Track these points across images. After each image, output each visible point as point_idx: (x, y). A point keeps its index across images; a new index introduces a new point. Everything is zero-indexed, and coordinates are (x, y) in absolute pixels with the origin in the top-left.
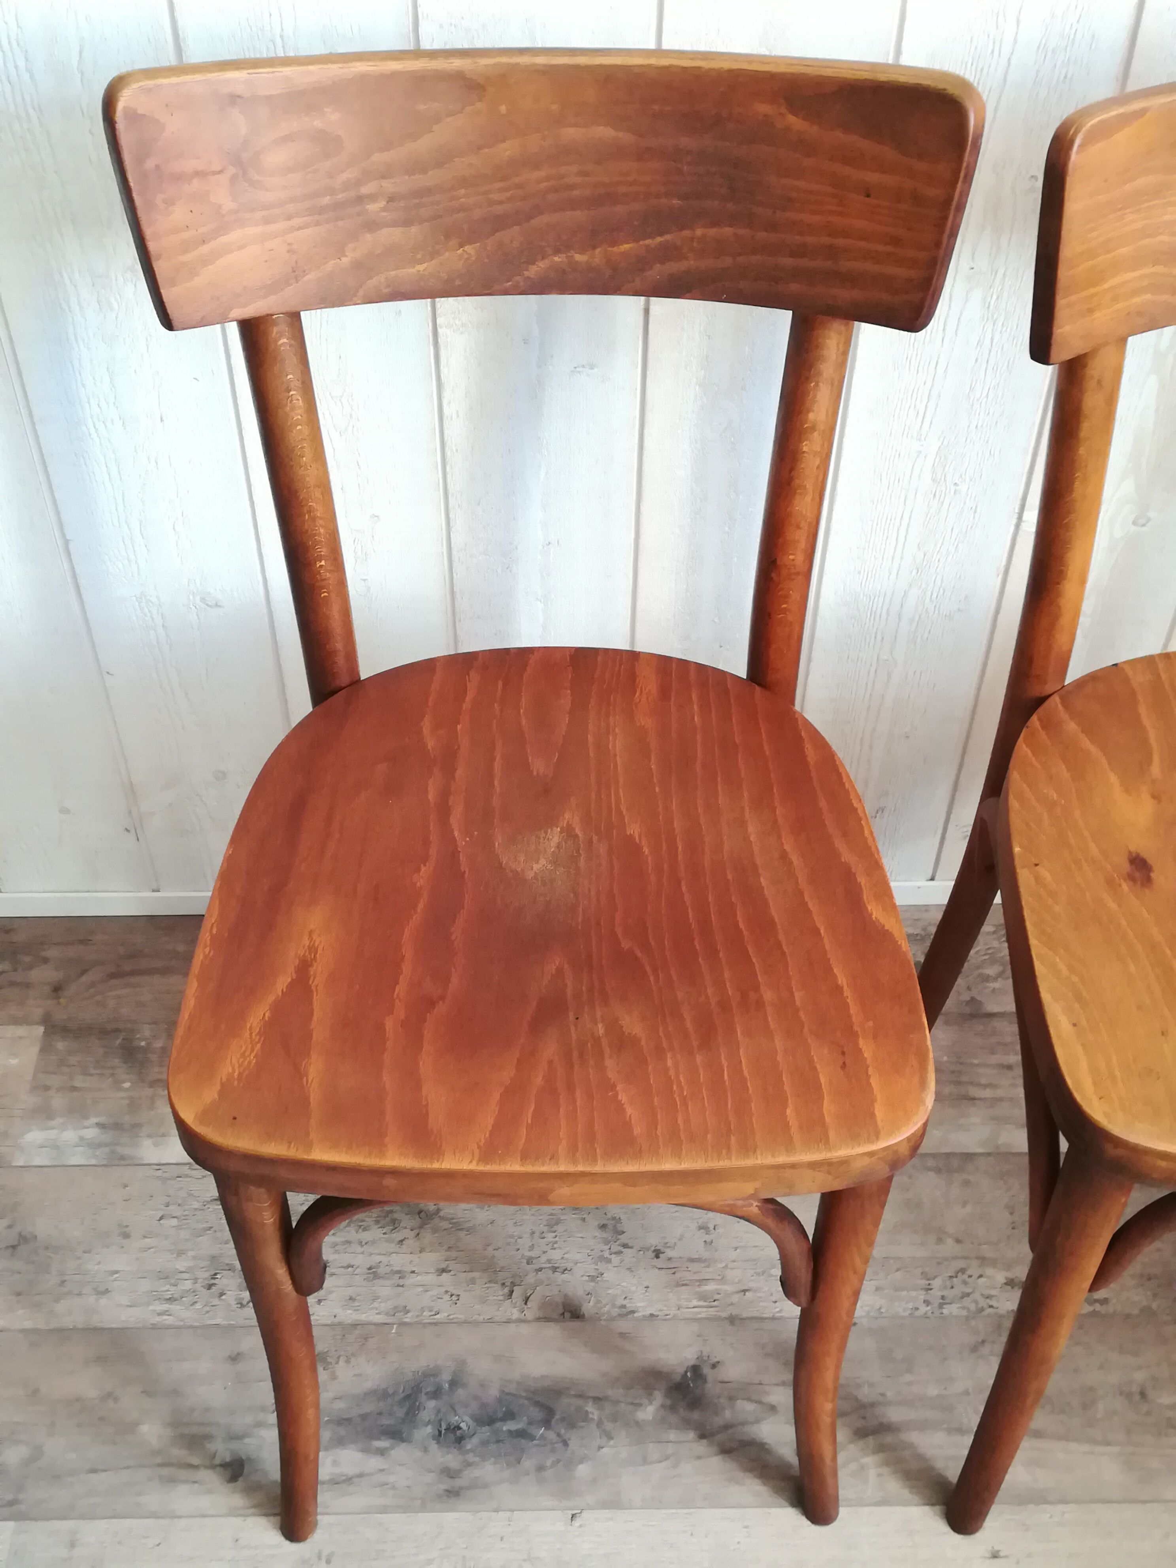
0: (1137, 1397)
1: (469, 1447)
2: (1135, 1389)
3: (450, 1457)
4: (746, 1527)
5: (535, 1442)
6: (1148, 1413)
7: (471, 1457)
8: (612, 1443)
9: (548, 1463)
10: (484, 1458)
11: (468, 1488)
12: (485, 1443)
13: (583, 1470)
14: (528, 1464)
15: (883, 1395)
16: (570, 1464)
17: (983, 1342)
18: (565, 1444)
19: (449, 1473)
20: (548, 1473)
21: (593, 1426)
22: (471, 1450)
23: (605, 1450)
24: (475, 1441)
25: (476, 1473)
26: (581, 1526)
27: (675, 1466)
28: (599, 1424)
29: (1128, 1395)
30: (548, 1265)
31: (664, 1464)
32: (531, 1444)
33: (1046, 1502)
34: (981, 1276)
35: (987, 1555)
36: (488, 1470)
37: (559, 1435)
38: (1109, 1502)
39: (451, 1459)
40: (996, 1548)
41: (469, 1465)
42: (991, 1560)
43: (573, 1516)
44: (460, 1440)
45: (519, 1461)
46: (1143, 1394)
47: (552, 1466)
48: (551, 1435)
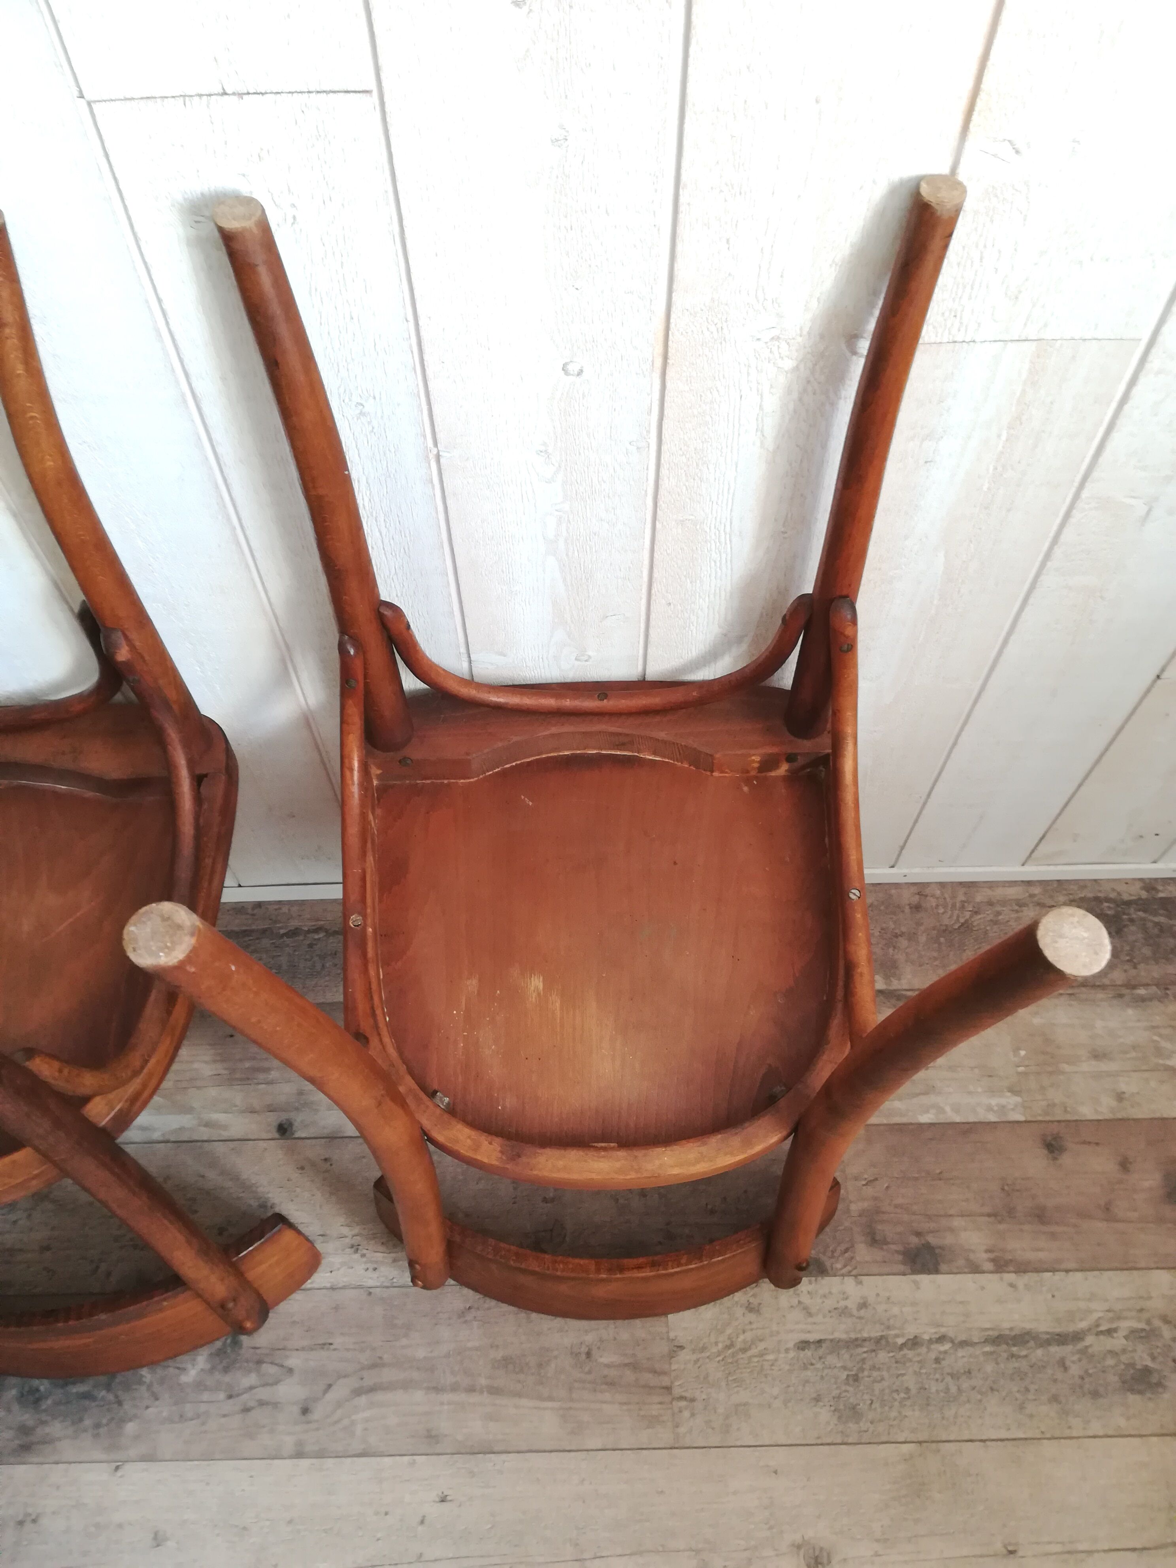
0: (584, 1356)
1: (44, 1407)
2: (584, 1349)
3: (27, 1416)
4: (251, 1477)
5: (97, 1403)
6: (590, 1372)
7: (44, 1417)
8: (157, 1403)
9: (104, 1421)
10: (54, 1417)
11: (38, 1443)
12: (58, 1403)
13: (130, 1428)
14: (88, 1422)
15: (380, 1358)
16: (123, 1421)
17: (470, 1308)
18: (120, 1403)
19: (24, 1430)
20: (102, 1430)
21: (143, 1388)
22: (45, 1411)
23: (150, 1410)
24: (49, 1402)
25: (47, 1430)
26: (121, 1477)
27: (203, 1424)
28: (150, 1387)
30: (131, 1243)
32: (93, 1404)
35: (437, 1499)
36: (56, 1428)
37: (117, 1397)
39: (27, 1417)
40: (445, 1493)
41: (44, 1423)
42: (439, 1504)
43: (117, 1468)
44: (37, 1401)
45: (81, 1420)
46: (589, 1354)
47: (107, 1425)
48: (111, 1397)
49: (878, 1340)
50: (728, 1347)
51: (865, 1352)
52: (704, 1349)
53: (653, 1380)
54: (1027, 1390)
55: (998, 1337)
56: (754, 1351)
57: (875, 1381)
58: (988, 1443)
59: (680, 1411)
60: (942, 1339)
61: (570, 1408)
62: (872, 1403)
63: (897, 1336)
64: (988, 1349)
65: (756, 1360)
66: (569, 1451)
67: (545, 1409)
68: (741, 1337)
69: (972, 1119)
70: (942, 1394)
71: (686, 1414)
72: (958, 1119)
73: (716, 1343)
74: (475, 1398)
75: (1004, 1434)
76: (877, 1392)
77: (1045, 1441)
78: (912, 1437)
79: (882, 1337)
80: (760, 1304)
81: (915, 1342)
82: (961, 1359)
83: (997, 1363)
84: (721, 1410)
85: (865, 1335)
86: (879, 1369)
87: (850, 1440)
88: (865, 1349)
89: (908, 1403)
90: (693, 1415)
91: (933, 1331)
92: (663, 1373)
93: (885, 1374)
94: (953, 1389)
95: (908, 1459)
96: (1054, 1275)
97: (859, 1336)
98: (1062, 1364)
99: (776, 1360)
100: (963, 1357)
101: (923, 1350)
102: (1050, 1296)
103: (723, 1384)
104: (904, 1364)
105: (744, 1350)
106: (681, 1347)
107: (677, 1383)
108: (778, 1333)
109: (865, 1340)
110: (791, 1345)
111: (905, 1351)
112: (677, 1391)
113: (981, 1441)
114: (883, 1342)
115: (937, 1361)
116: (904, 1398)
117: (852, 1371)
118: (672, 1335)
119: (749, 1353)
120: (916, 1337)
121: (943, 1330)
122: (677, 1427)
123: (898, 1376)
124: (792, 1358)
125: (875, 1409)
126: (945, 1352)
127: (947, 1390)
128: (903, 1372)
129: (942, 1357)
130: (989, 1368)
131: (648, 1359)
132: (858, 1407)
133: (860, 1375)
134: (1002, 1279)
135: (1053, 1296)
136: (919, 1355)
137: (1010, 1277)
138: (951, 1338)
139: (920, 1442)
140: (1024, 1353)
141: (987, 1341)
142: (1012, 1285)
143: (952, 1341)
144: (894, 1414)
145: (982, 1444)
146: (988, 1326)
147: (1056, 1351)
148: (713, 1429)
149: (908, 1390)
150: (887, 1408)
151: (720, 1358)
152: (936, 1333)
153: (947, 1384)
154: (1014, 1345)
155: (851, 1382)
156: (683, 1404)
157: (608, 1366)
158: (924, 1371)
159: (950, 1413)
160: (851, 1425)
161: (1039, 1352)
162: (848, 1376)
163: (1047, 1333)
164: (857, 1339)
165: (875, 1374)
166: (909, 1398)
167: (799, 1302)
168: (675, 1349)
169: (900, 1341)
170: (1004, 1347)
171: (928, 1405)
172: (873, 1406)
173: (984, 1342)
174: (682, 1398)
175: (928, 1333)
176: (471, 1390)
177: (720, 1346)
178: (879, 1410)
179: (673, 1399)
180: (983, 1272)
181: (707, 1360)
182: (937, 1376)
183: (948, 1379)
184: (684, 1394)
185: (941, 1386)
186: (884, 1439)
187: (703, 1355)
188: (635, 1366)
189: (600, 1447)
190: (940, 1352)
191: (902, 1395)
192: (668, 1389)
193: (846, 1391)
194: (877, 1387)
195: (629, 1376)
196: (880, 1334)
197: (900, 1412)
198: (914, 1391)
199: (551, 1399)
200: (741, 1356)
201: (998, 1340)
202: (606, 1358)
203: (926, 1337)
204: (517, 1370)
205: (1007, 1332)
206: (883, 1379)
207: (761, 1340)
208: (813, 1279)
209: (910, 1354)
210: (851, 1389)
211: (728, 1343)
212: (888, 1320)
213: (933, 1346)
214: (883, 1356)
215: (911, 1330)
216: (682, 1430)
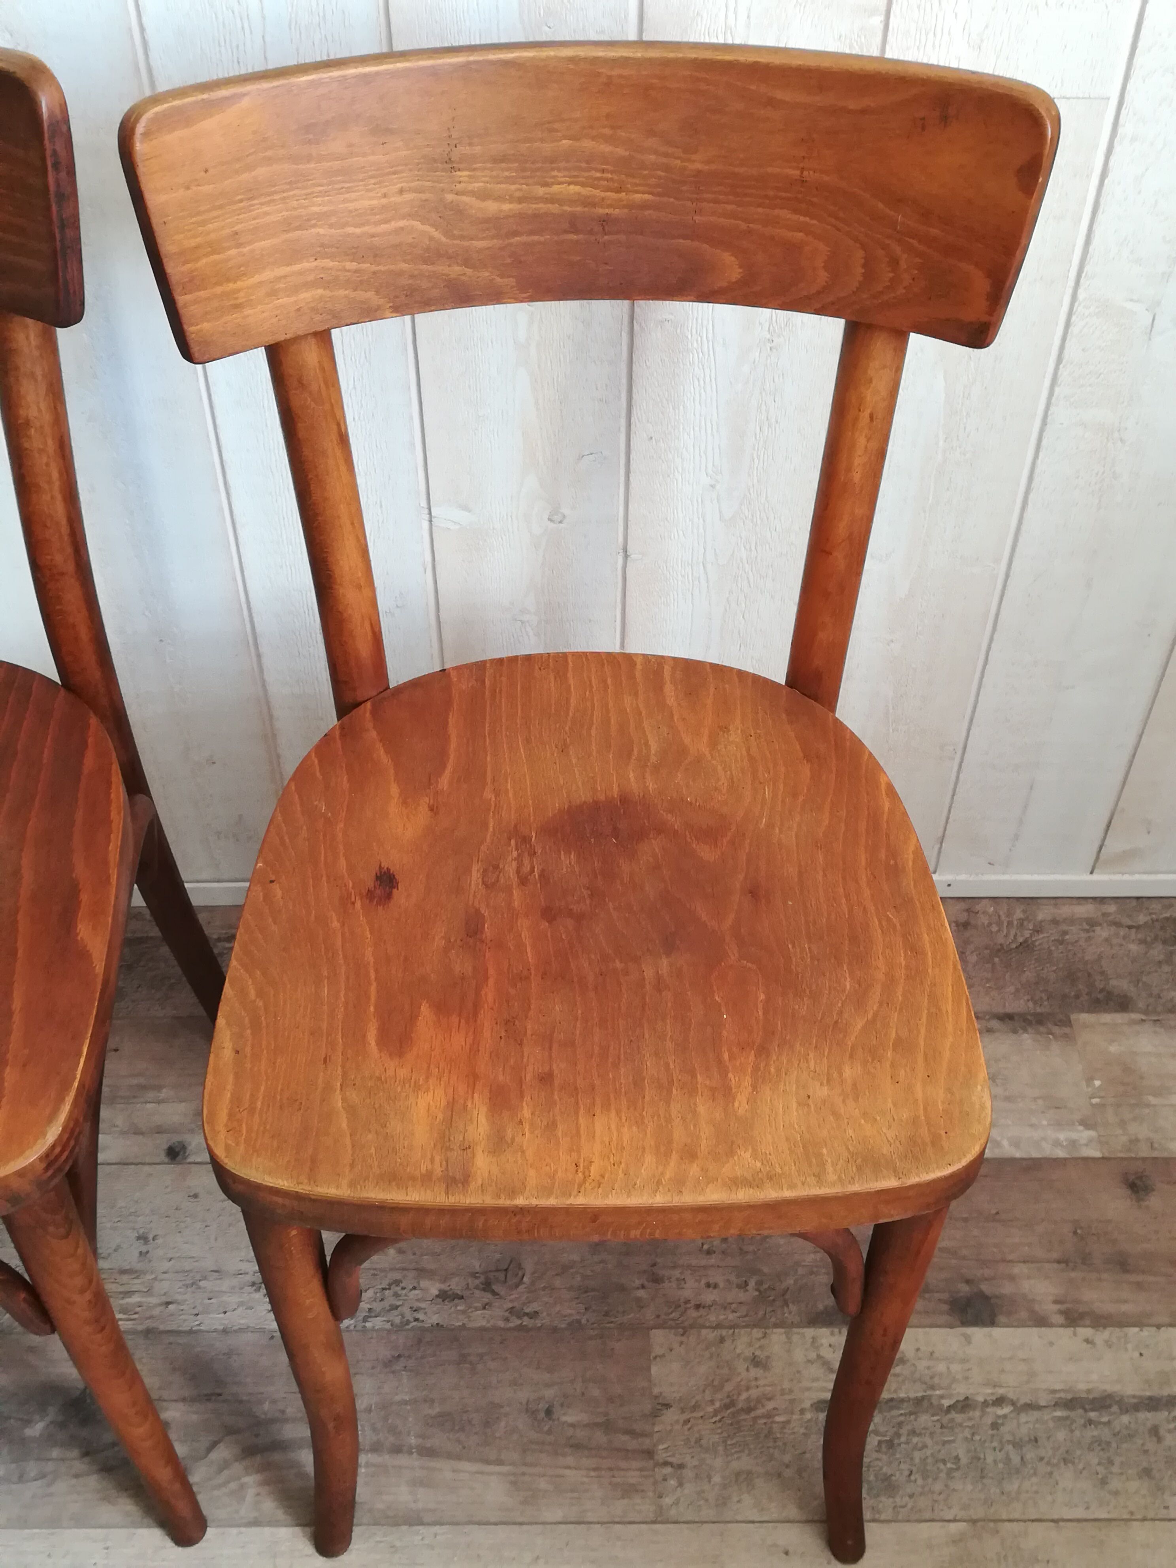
0: (542, 1415)
2: (543, 1406)
4: (107, 1548)
6: (549, 1432)
15: (283, 1412)
17: (399, 1356)
27: (49, 1485)
29: (533, 1413)
31: (39, 1483)
33: (422, 1523)
34: (414, 1288)
38: (488, 1523)
46: (549, 1412)
49: (919, 1401)
50: (727, 1407)
51: (901, 1414)
52: (695, 1408)
53: (632, 1444)
54: (1111, 1462)
55: (1071, 1400)
56: (759, 1412)
57: (915, 1448)
58: (1061, 1524)
59: (665, 1480)
60: (1000, 1401)
61: (524, 1474)
62: (910, 1475)
63: (942, 1397)
64: (1058, 1413)
65: (763, 1421)
66: (521, 1524)
67: (491, 1474)
68: (744, 1396)
69: (1035, 1154)
70: (1001, 1465)
71: (673, 1482)
72: (1018, 1155)
73: (712, 1402)
74: (403, 1460)
75: (1080, 1513)
76: (917, 1461)
77: (1135, 1523)
78: (961, 1514)
79: (923, 1398)
80: (768, 1357)
81: (965, 1405)
82: (1026, 1423)
83: (1072, 1431)
84: (717, 1479)
85: (902, 1395)
86: (920, 1435)
87: (883, 1517)
88: (902, 1412)
89: (956, 1474)
90: (681, 1485)
91: (989, 1391)
92: (644, 1435)
93: (928, 1441)
94: (1016, 1459)
95: (957, 1540)
96: (1141, 1330)
97: (894, 1396)
98: (1155, 1431)
99: (788, 1422)
100: (1027, 1422)
101: (977, 1413)
102: (1137, 1354)
103: (721, 1448)
104: (952, 1428)
105: (749, 1410)
106: (668, 1406)
107: (661, 1447)
108: (791, 1391)
109: (902, 1400)
110: (807, 1404)
111: (953, 1415)
112: (661, 1456)
113: (1053, 1521)
114: (925, 1403)
115: (995, 1426)
116: (952, 1469)
117: (885, 1436)
118: (656, 1391)
119: (753, 1414)
120: (967, 1398)
121: (1001, 1391)
122: (660, 1497)
123: (944, 1443)
124: (809, 1421)
125: (915, 1481)
126: (1005, 1416)
127: (1008, 1460)
128: (952, 1438)
129: (1000, 1421)
130: (1061, 1435)
131: (624, 1418)
132: (893, 1478)
133: (896, 1441)
134: (1075, 1334)
135: (1141, 1354)
136: (970, 1419)
137: (1085, 1332)
138: (1012, 1400)
139: (974, 1522)
140: (1105, 1419)
141: (1056, 1405)
142: (1087, 1341)
143: (1013, 1403)
144: (938, 1487)
145: (1052, 1524)
146: (1058, 1387)
147: (1147, 1418)
148: (707, 1500)
149: (957, 1458)
150: (930, 1480)
151: (718, 1418)
152: (992, 1394)
153: (1007, 1454)
154: (1092, 1410)
155: (884, 1448)
156: (668, 1470)
157: (572, 1425)
158: (977, 1438)
159: (1012, 1486)
160: (883, 1499)
161: (1125, 1419)
162: (880, 1442)
163: (1134, 1397)
164: (892, 1400)
165: (915, 1440)
166: (958, 1469)
167: (819, 1356)
168: (659, 1407)
169: (946, 1403)
170: (1080, 1411)
171: (982, 1477)
172: (913, 1478)
173: (1054, 1405)
174: (666, 1464)
175: (982, 1394)
176: (397, 1450)
177: (717, 1405)
178: (920, 1482)
179: (657, 1464)
180: (1051, 1325)
181: (701, 1421)
182: (995, 1444)
183: (1010, 1447)
184: (670, 1460)
185: (1000, 1456)
186: (927, 1515)
187: (695, 1415)
188: (608, 1426)
189: (560, 1520)
190: (999, 1417)
191: (949, 1465)
192: (649, 1454)
193: (877, 1459)
194: (917, 1455)
195: (600, 1437)
196: (920, 1394)
197: (946, 1486)
198: (964, 1460)
199: (499, 1462)
200: (743, 1416)
201: (1072, 1403)
202: (570, 1417)
203: (981, 1399)
204: (456, 1428)
205: (1084, 1395)
206: (925, 1446)
207: (770, 1399)
208: (836, 1330)
209: (958, 1417)
210: (884, 1457)
211: (727, 1401)
212: (932, 1378)
213: (989, 1410)
214: (925, 1420)
215: (961, 1391)
216: (668, 1500)
